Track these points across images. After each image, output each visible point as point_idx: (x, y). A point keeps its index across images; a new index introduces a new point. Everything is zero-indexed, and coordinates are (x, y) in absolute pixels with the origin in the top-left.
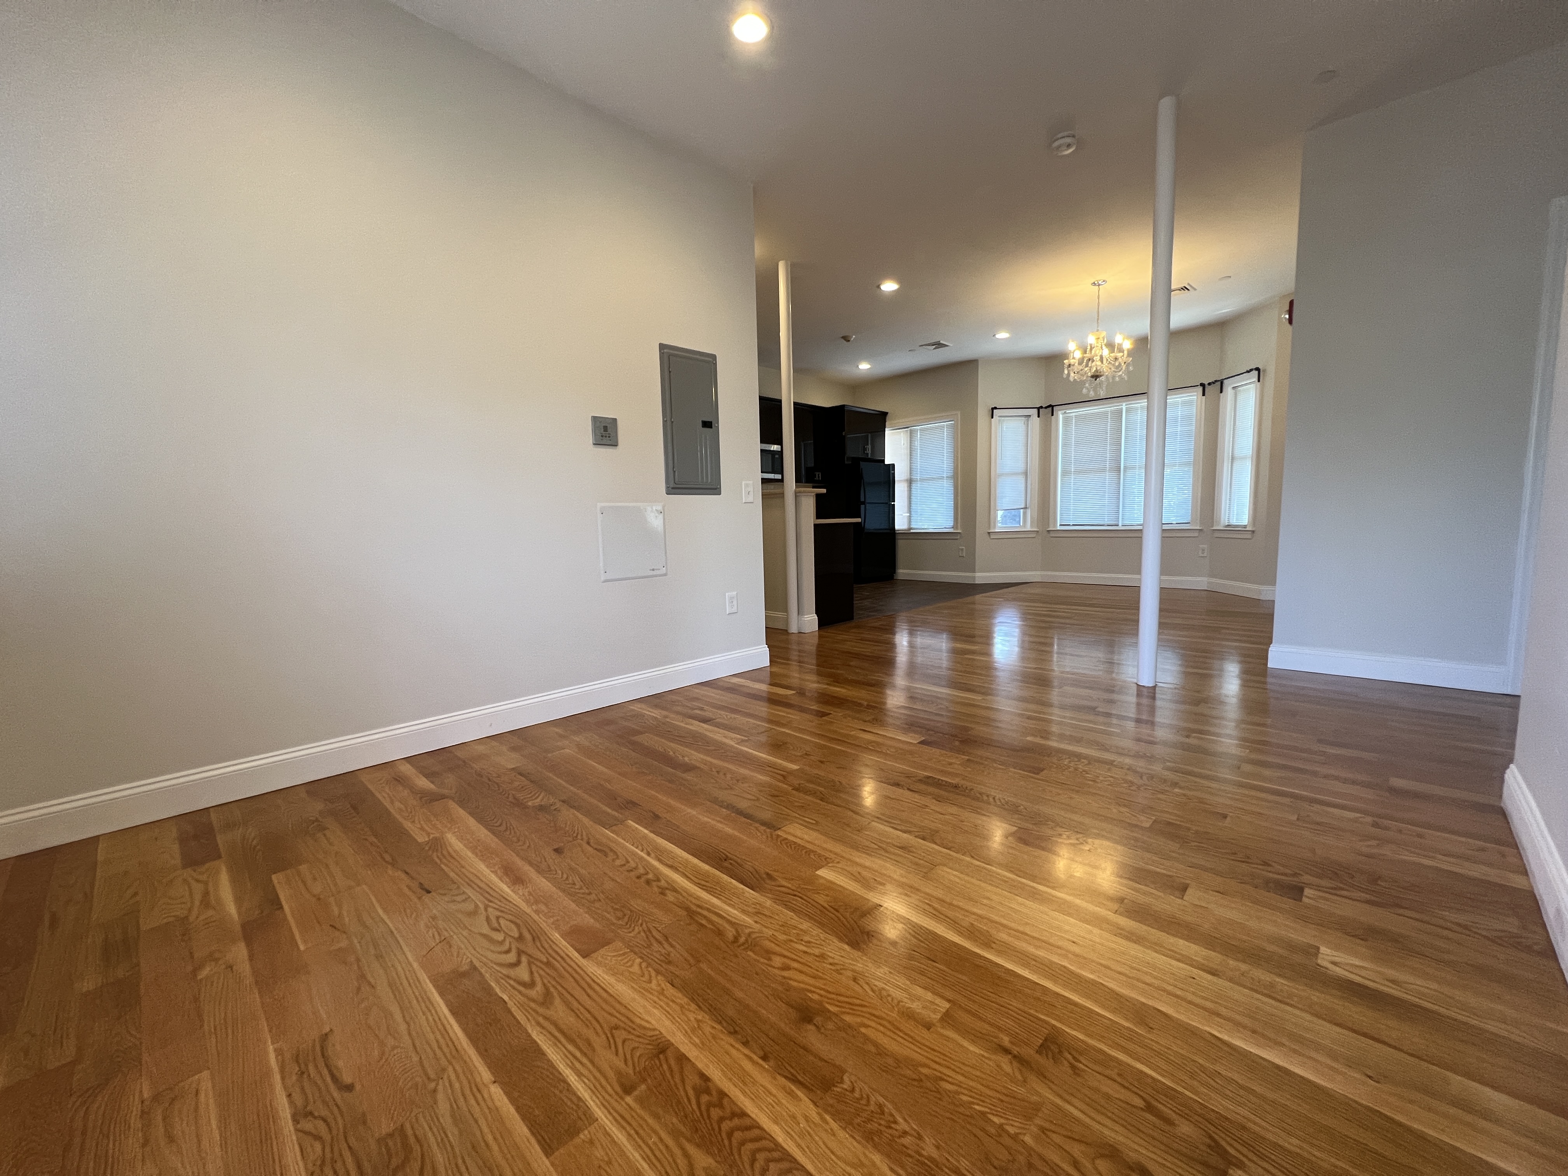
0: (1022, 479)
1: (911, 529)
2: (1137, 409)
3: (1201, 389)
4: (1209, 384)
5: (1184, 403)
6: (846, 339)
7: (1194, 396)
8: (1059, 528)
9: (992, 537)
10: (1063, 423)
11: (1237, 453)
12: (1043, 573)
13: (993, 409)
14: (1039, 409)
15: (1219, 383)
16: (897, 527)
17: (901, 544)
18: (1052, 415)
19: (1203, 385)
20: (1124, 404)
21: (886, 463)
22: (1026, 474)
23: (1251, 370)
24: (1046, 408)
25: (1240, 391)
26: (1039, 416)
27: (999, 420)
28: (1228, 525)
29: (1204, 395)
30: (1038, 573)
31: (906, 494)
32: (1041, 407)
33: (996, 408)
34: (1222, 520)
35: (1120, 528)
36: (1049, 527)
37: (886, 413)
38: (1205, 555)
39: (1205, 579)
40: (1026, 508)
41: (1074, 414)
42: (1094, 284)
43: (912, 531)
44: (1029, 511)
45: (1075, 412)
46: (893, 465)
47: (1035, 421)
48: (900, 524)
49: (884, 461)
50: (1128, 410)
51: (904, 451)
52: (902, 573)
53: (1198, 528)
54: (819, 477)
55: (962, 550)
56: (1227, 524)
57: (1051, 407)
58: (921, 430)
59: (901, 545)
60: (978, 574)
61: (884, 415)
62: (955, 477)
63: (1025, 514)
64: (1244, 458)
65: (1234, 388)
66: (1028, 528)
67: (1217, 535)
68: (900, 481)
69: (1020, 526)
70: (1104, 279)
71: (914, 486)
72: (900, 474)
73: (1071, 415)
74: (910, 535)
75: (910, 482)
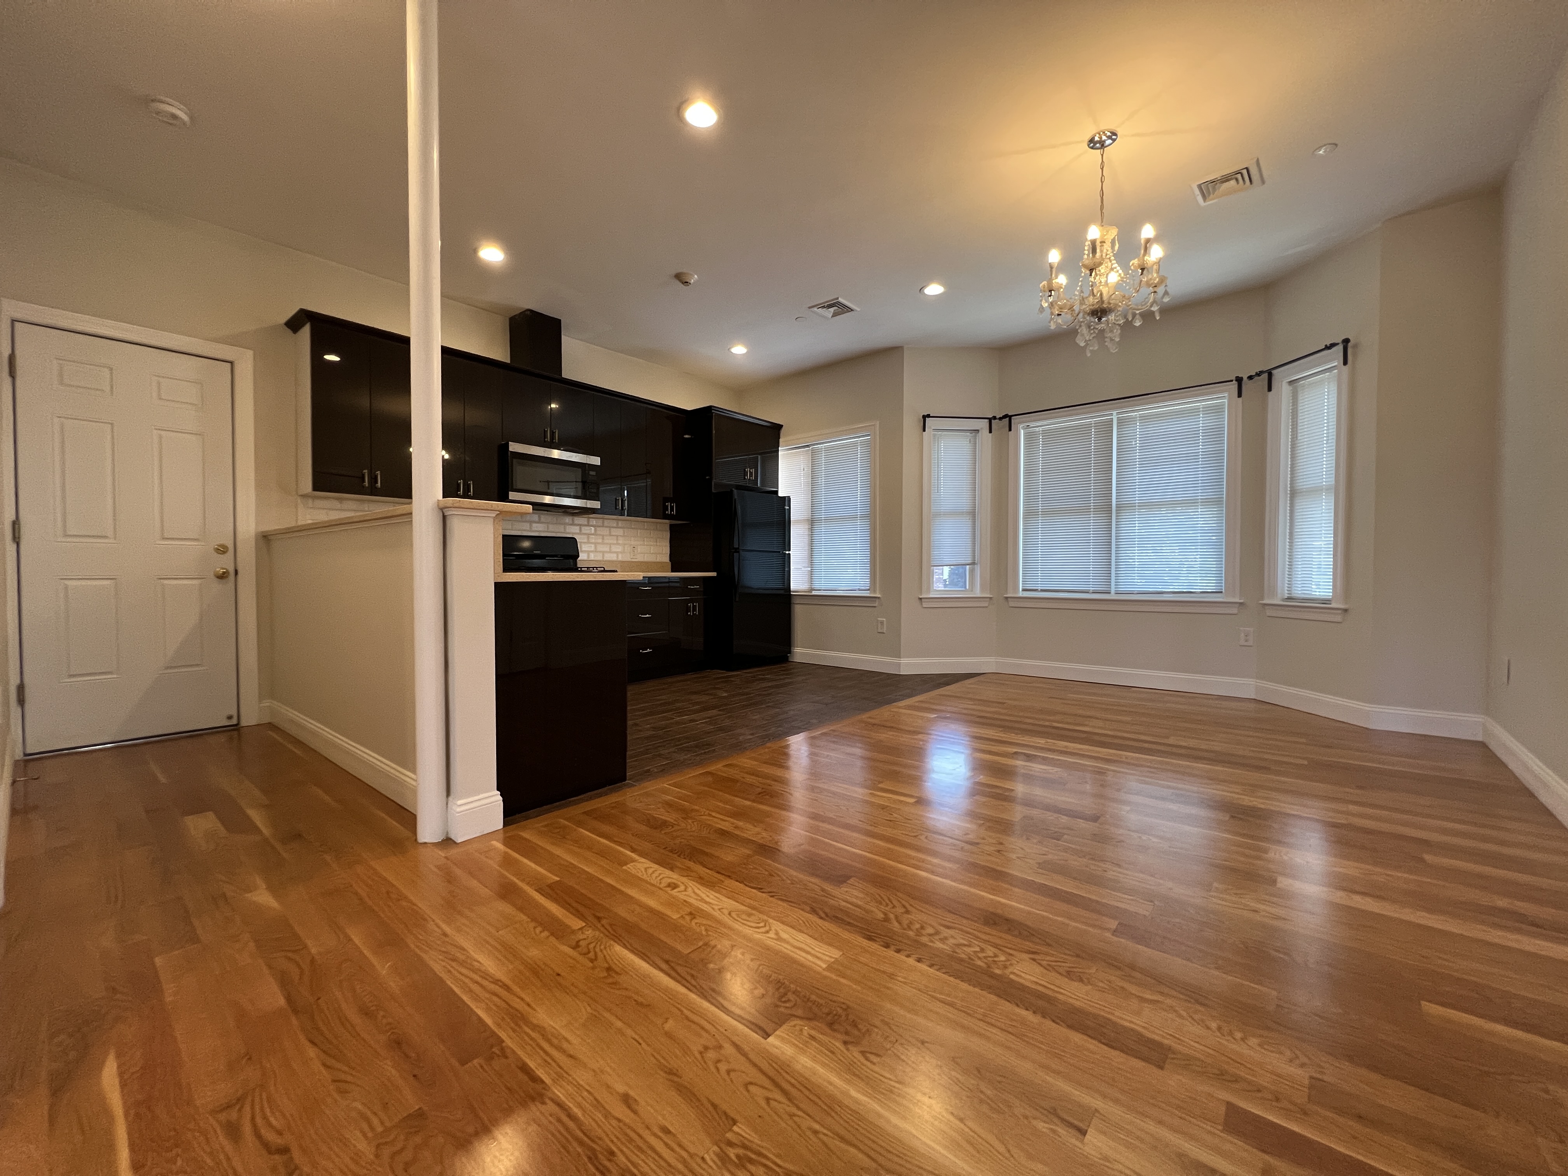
0: (967, 522)
1: (812, 590)
2: (1133, 419)
3: (1234, 386)
4: (1250, 378)
5: (1208, 410)
6: (681, 278)
7: (1224, 398)
8: (1021, 594)
9: (925, 605)
10: (1024, 439)
11: (1303, 483)
12: (1001, 659)
13: (924, 417)
14: (990, 420)
15: (1266, 376)
16: (793, 586)
17: (798, 611)
18: (1010, 430)
19: (1239, 380)
20: (1115, 413)
21: (781, 494)
22: (973, 514)
23: (1333, 345)
24: (1000, 419)
25: (1303, 386)
26: (990, 432)
27: (934, 435)
28: (1289, 599)
29: (1240, 395)
30: (992, 659)
31: (806, 540)
32: (994, 418)
33: (929, 416)
34: (1279, 591)
35: (1112, 596)
36: (1006, 592)
37: (780, 427)
38: (1250, 643)
39: (1251, 681)
40: (973, 563)
41: (1041, 429)
42: (1092, 143)
43: (814, 593)
44: (978, 569)
45: (1042, 425)
46: (789, 498)
47: (985, 437)
48: (798, 582)
49: (776, 492)
50: (1121, 422)
51: (803, 480)
52: (801, 653)
53: (1237, 600)
54: (672, 510)
55: (882, 623)
56: (1286, 596)
57: (1008, 417)
58: (827, 449)
59: (800, 614)
60: (904, 661)
61: (777, 428)
62: (871, 516)
63: (972, 572)
64: (1316, 491)
65: (1291, 383)
66: (978, 593)
67: (1269, 612)
68: (798, 522)
69: (966, 591)
70: (1112, 127)
71: (816, 526)
72: (798, 511)
73: (1037, 429)
74: (811, 599)
75: (812, 522)
